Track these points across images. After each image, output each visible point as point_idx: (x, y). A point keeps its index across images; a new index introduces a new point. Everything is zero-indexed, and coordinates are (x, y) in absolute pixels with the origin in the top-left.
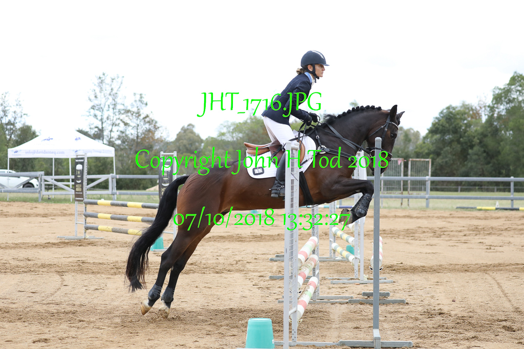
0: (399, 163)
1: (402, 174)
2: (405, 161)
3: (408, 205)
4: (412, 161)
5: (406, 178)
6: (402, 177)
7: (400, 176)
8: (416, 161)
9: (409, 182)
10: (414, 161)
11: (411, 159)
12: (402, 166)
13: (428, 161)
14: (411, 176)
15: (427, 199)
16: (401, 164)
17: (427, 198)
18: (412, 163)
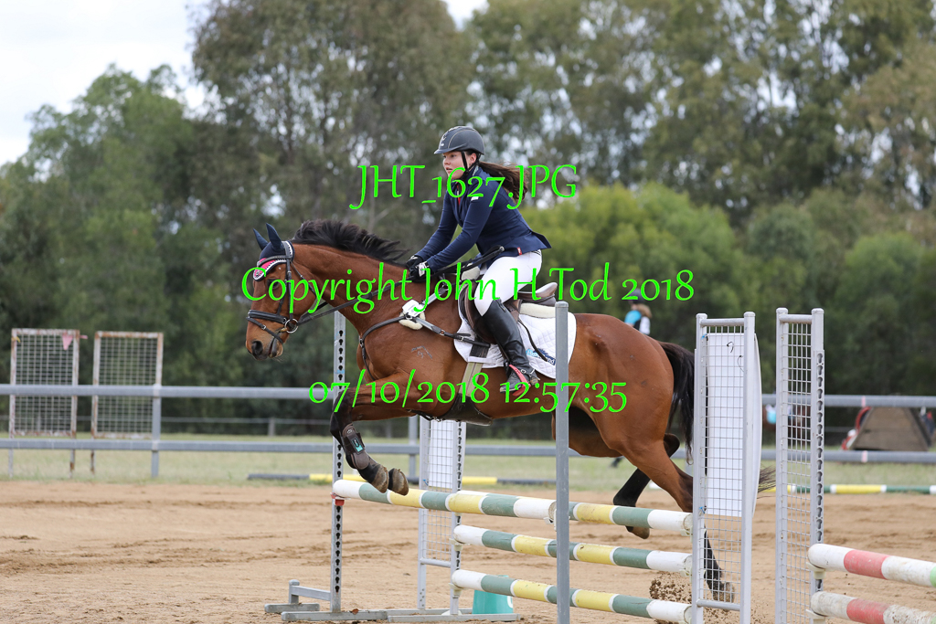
0: (66, 343)
1: (75, 378)
2: (85, 337)
3: (92, 469)
4: (103, 339)
5: (86, 390)
6: (75, 388)
7: (70, 382)
8: (117, 339)
9: (95, 401)
10: (110, 338)
11: (100, 334)
12: (76, 354)
13: (155, 340)
14: (101, 383)
15: (155, 452)
16: (71, 346)
17: (154, 448)
18: (103, 344)
